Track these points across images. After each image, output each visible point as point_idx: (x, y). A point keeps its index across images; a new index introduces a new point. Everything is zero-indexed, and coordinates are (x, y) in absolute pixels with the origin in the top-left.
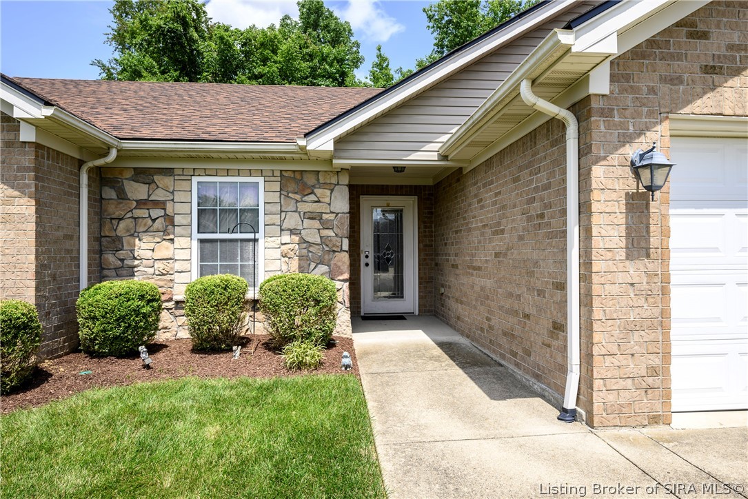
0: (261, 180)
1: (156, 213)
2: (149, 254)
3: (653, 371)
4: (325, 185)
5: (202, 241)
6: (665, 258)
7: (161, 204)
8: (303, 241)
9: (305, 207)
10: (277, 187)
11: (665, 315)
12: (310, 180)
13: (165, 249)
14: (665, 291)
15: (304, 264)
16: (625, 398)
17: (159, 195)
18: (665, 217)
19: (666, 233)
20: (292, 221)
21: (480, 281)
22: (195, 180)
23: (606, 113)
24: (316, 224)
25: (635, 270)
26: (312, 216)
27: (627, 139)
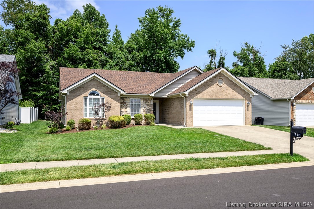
0: (140, 99)
1: (125, 104)
2: (123, 111)
3: (192, 121)
4: (149, 100)
5: (131, 109)
6: (193, 111)
7: (125, 103)
8: (146, 109)
9: (146, 104)
10: (142, 100)
11: (193, 116)
12: (147, 99)
13: (126, 110)
14: (193, 114)
15: (146, 112)
16: (189, 124)
17: (125, 101)
18: (193, 107)
19: (193, 109)
20: (145, 106)
21: (173, 115)
22: (130, 99)
23: (188, 98)
24: (148, 106)
25: (190, 112)
26: (148, 105)
27: (190, 100)
